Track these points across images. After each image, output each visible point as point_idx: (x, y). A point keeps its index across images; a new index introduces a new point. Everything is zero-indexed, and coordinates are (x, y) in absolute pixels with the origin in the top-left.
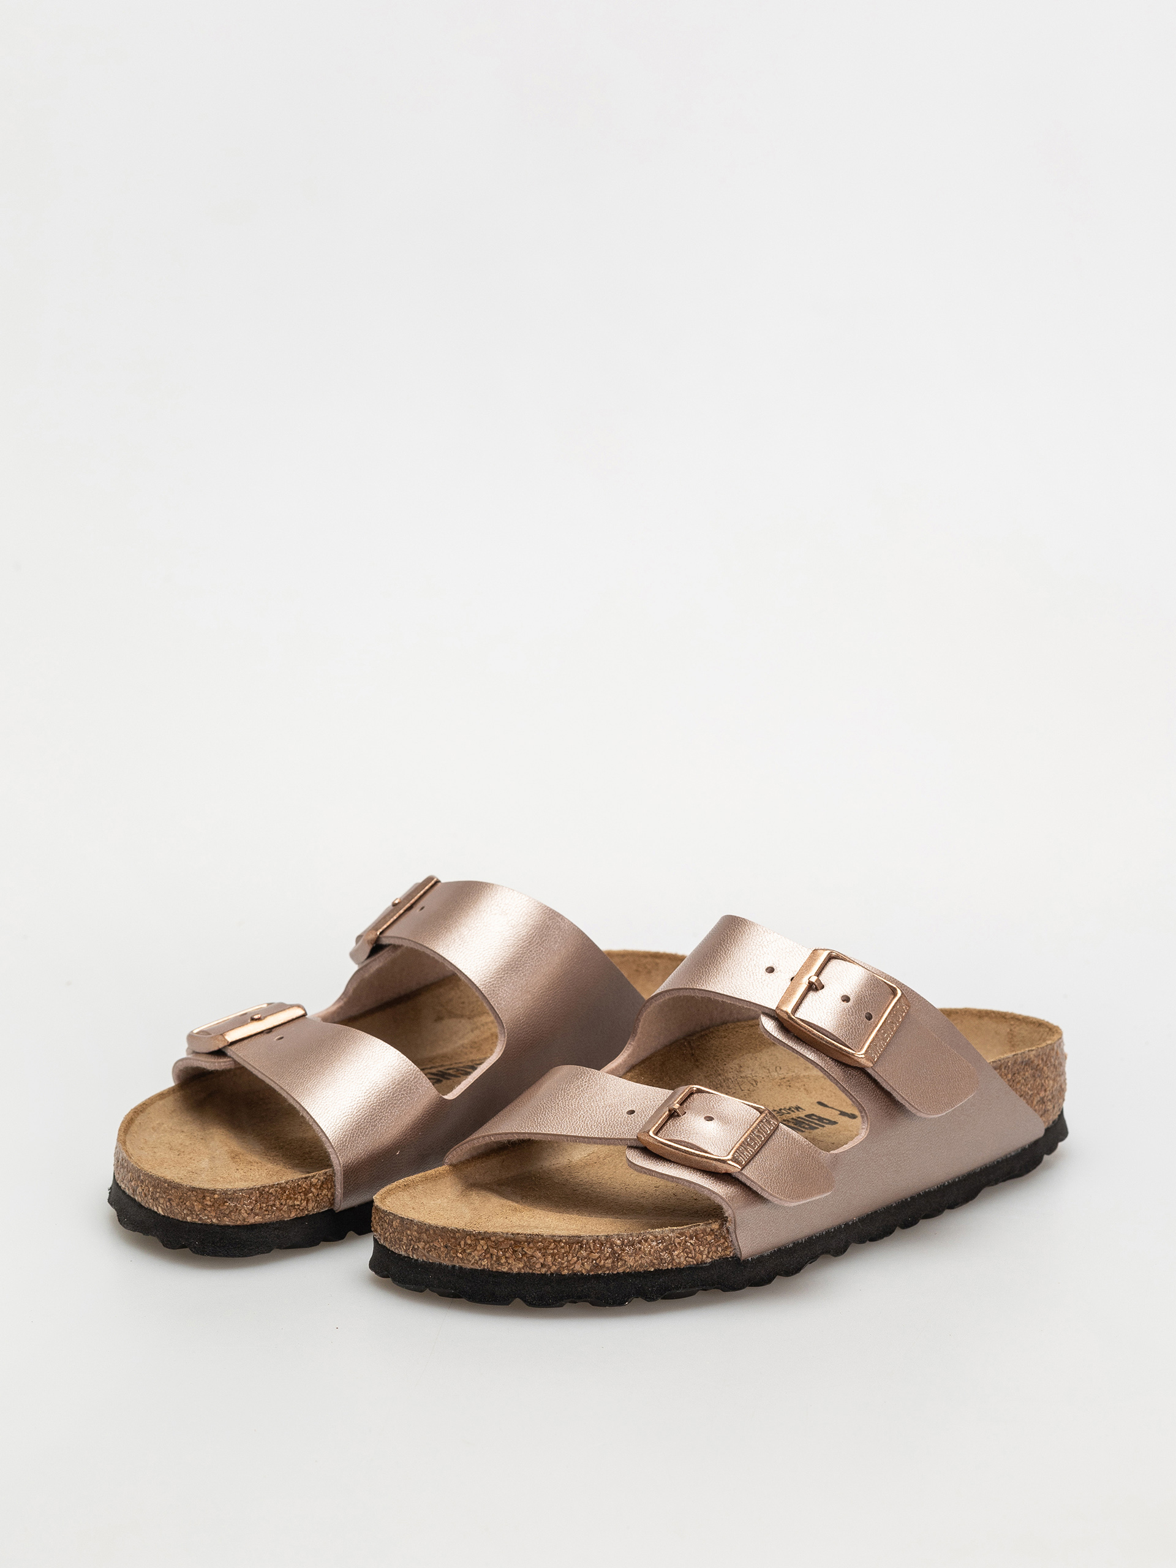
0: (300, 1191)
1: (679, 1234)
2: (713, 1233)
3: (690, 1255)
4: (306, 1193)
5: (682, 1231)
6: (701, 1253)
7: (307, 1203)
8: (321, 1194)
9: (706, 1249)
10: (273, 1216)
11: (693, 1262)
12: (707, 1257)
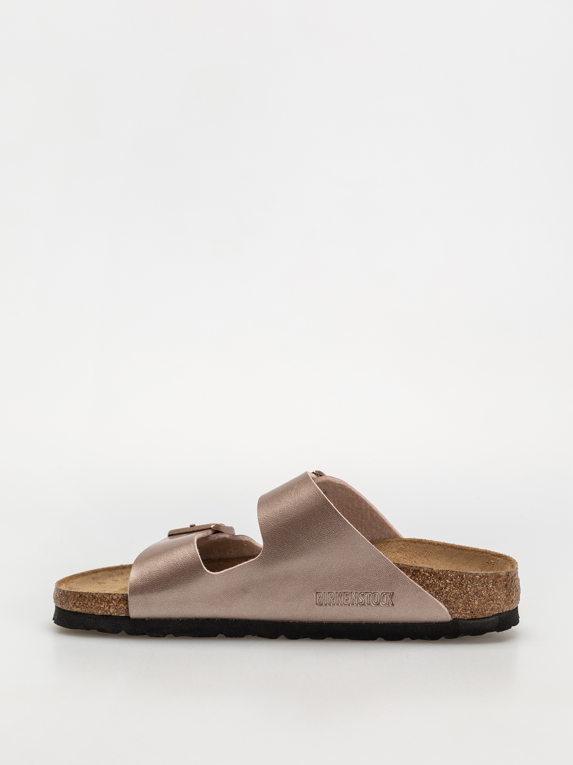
0: (105, 600)
4: (109, 602)
7: (109, 608)
8: (119, 606)
10: (87, 610)
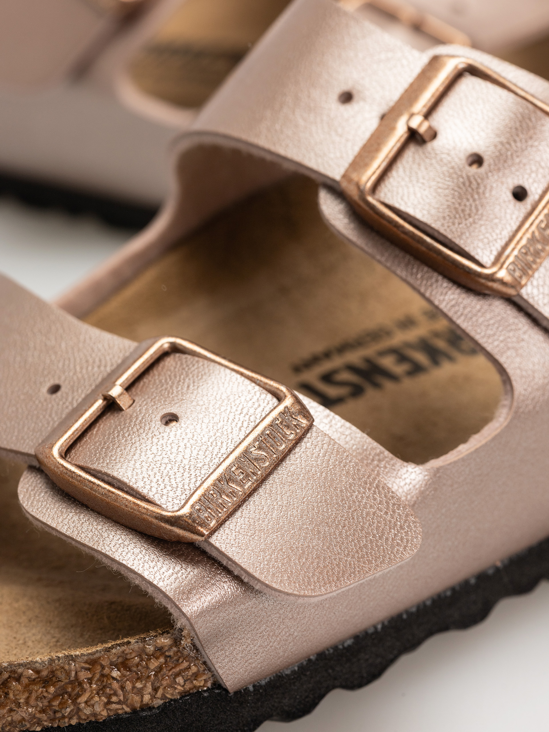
1: (86, 662)
2: (163, 654)
3: (114, 699)
5: (92, 657)
6: (140, 692)
9: (149, 685)
11: (123, 709)
12: (153, 697)
